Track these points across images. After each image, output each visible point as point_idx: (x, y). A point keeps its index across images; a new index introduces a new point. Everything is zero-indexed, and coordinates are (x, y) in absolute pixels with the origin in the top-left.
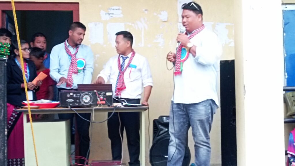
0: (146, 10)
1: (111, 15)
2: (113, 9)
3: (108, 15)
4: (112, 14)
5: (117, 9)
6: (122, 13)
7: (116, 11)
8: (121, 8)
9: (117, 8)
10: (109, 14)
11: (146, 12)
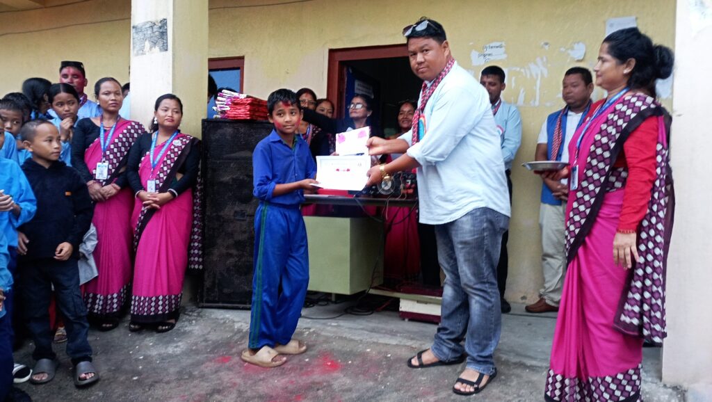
0: (546, 44)
1: (487, 57)
2: (492, 47)
3: (482, 57)
4: (489, 55)
5: (497, 47)
6: (505, 53)
7: (495, 49)
8: (503, 44)
9: (498, 44)
10: (485, 56)
11: (547, 47)
